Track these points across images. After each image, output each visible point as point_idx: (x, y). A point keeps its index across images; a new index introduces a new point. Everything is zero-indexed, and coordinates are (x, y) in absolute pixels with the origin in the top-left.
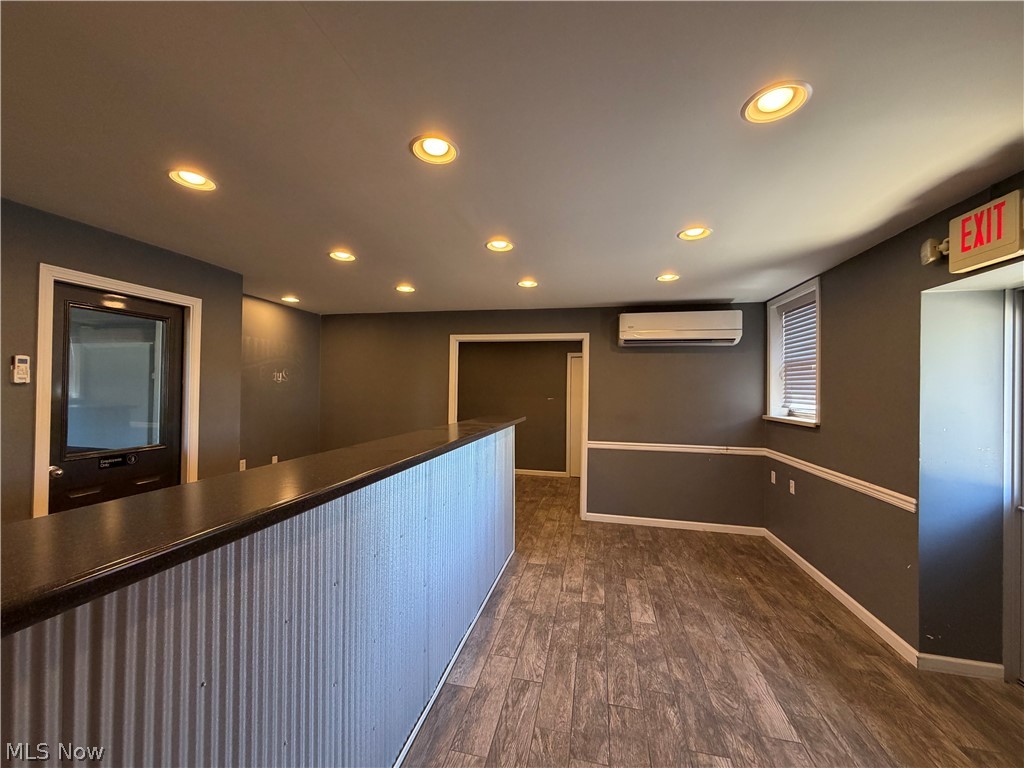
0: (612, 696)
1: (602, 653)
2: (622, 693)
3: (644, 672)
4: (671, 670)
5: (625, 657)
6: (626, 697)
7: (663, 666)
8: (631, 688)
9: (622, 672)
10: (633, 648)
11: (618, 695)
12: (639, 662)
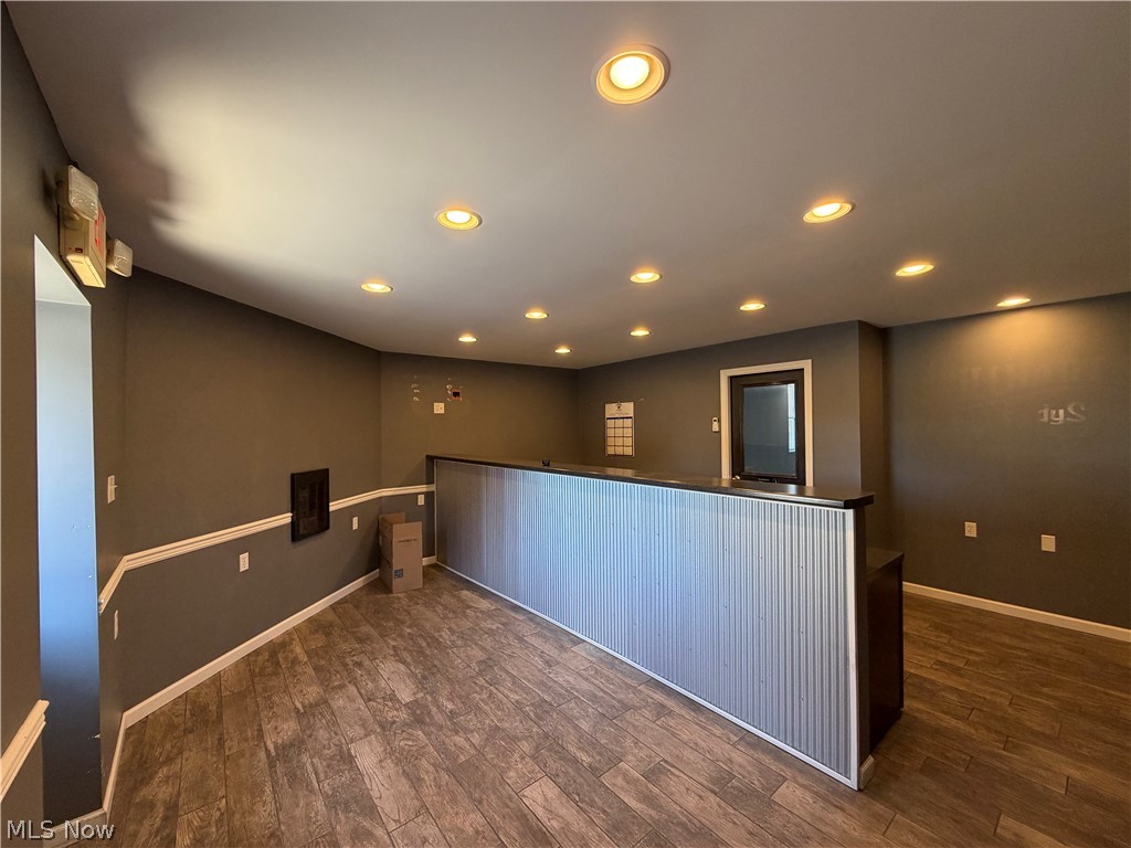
0: (495, 691)
1: (532, 715)
2: (490, 697)
3: (487, 722)
4: (467, 739)
5: (514, 725)
6: (485, 696)
7: (476, 739)
8: (486, 704)
9: (503, 710)
10: (514, 739)
11: (491, 695)
12: (497, 728)
